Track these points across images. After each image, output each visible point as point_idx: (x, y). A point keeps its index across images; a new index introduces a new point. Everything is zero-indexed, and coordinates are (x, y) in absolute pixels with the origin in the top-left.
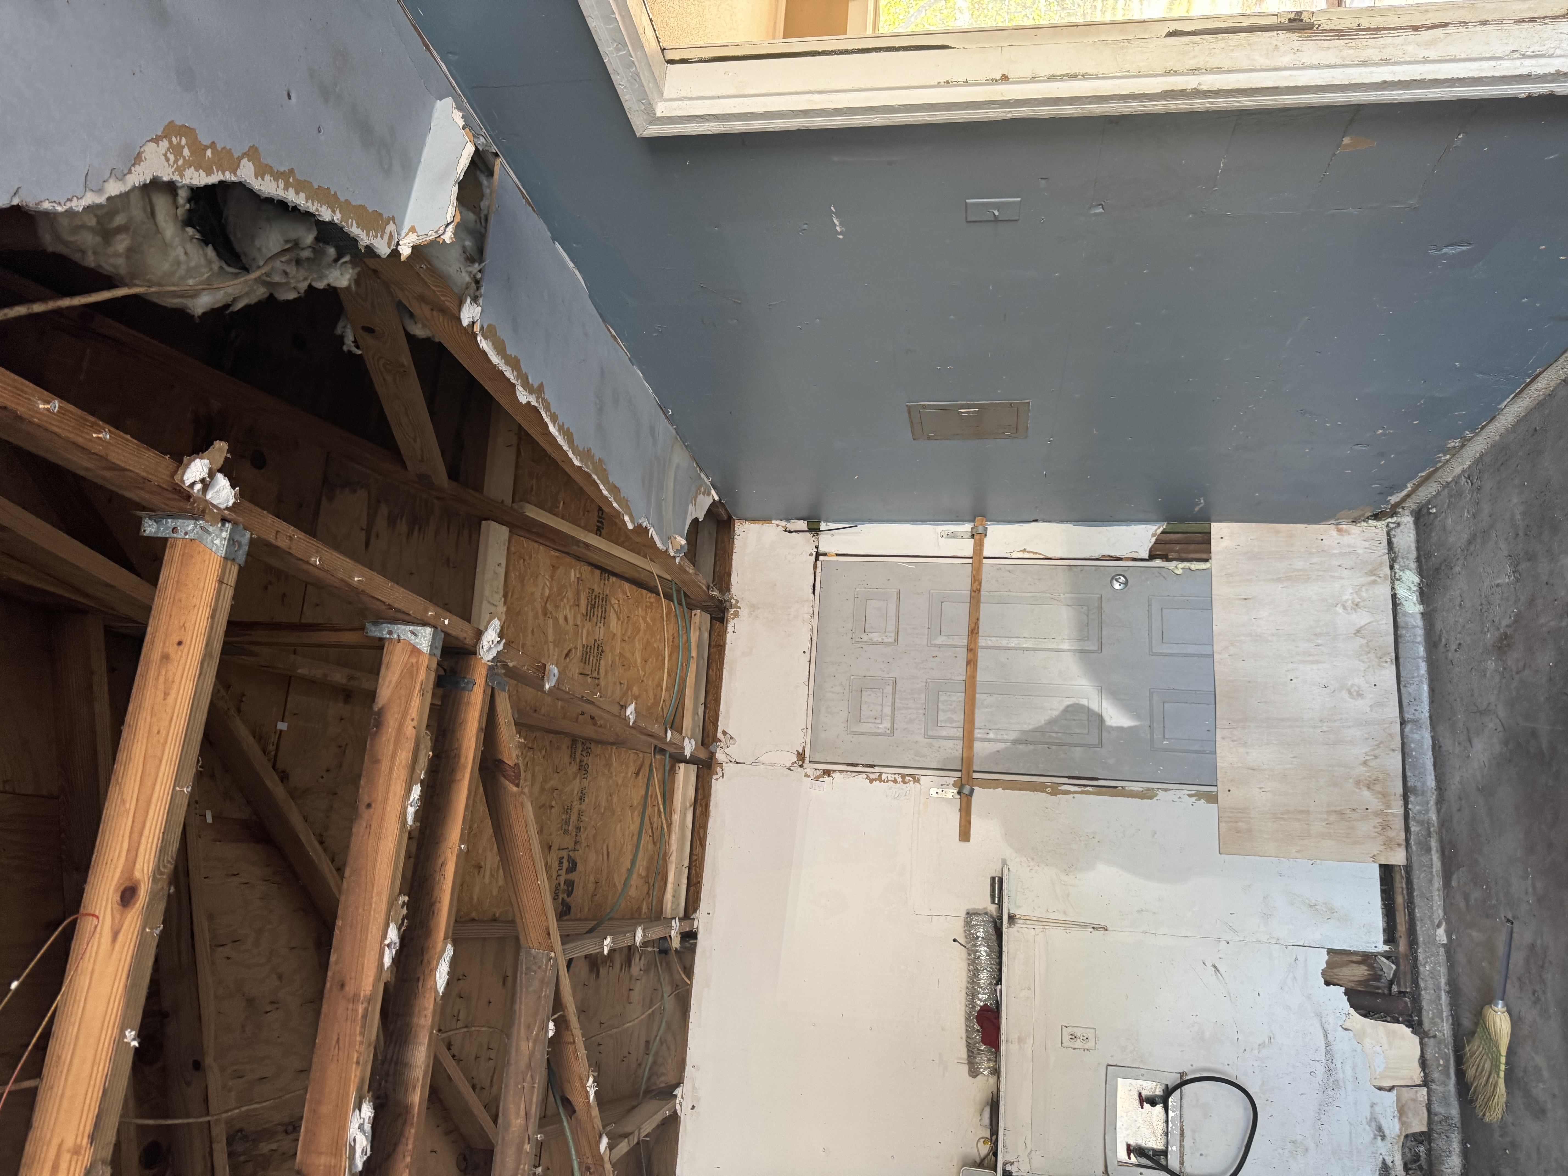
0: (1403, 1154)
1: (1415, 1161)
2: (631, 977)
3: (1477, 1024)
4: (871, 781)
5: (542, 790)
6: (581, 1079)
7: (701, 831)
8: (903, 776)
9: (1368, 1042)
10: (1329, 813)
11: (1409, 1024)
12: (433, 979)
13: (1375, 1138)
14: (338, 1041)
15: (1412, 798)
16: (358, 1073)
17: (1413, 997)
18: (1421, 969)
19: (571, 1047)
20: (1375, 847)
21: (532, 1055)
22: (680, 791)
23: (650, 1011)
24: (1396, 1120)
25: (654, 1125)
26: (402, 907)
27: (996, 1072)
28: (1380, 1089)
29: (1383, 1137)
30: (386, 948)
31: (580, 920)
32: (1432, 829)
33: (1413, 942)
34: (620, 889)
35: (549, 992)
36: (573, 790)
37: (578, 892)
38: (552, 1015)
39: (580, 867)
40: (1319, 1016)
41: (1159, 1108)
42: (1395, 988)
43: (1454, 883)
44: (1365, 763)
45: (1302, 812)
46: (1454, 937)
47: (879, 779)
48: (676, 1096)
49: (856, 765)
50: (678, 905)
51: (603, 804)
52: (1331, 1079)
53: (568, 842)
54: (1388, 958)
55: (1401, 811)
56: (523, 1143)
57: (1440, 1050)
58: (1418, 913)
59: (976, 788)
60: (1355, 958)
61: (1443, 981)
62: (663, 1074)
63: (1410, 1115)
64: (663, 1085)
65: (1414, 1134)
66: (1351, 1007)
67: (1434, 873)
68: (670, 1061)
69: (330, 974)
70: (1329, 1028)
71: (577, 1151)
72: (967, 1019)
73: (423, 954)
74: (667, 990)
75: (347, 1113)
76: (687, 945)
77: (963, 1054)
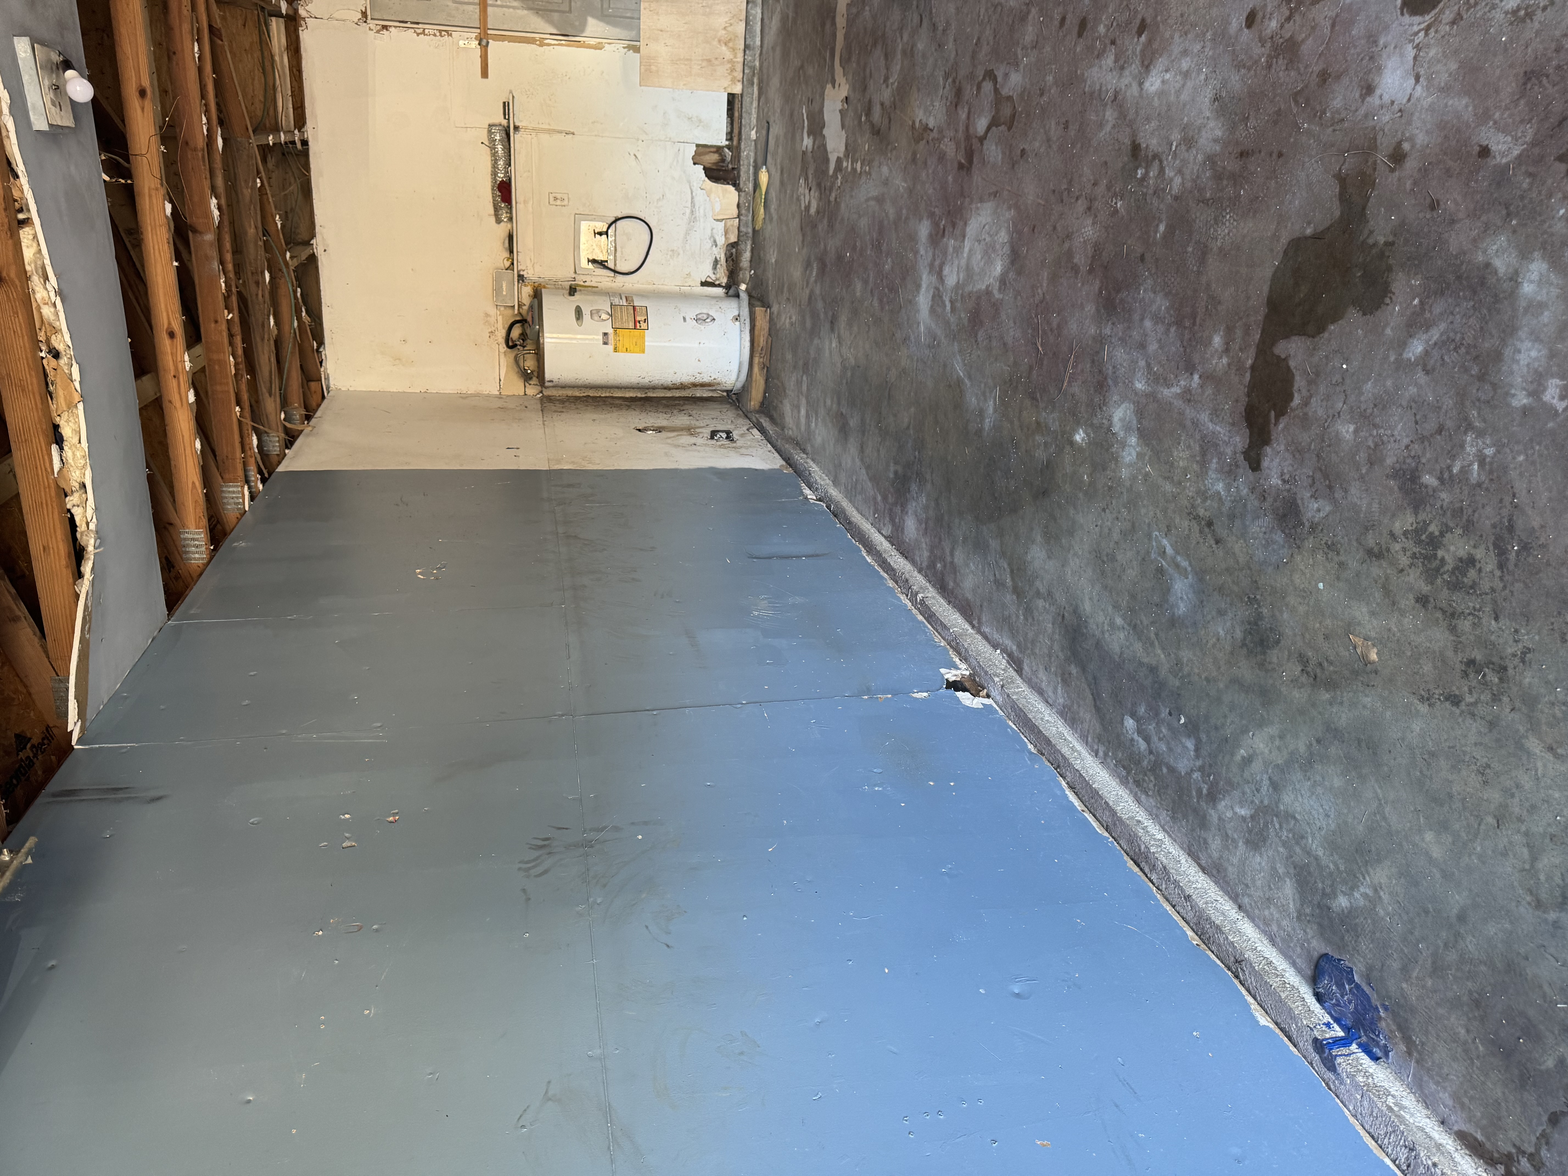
0: (725, 253)
1: (730, 256)
4: (418, 34)
6: (272, 216)
7: (294, 69)
8: (440, 31)
9: (713, 196)
10: (703, 60)
11: (734, 185)
12: (216, 145)
13: (712, 246)
15: (747, 52)
16: (208, 185)
17: (737, 171)
18: (743, 154)
19: (268, 197)
20: (726, 82)
21: (251, 196)
22: (275, 39)
24: (723, 236)
27: (511, 219)
28: (716, 220)
29: (716, 245)
30: (203, 125)
32: (756, 72)
33: (740, 139)
35: (253, 162)
38: (258, 174)
40: (689, 182)
41: (604, 236)
42: (729, 166)
43: (762, 104)
44: (725, 28)
45: (687, 60)
46: (759, 136)
47: (423, 33)
48: (312, 244)
49: (406, 22)
52: (693, 217)
54: (729, 149)
55: (742, 60)
56: (258, 242)
57: (748, 198)
58: (745, 123)
59: (490, 41)
60: (712, 150)
61: (752, 161)
63: (729, 234)
65: (731, 244)
66: (706, 176)
67: (754, 99)
68: (302, 225)
70: (694, 189)
72: (493, 189)
75: (207, 200)
76: (305, 148)
77: (492, 211)
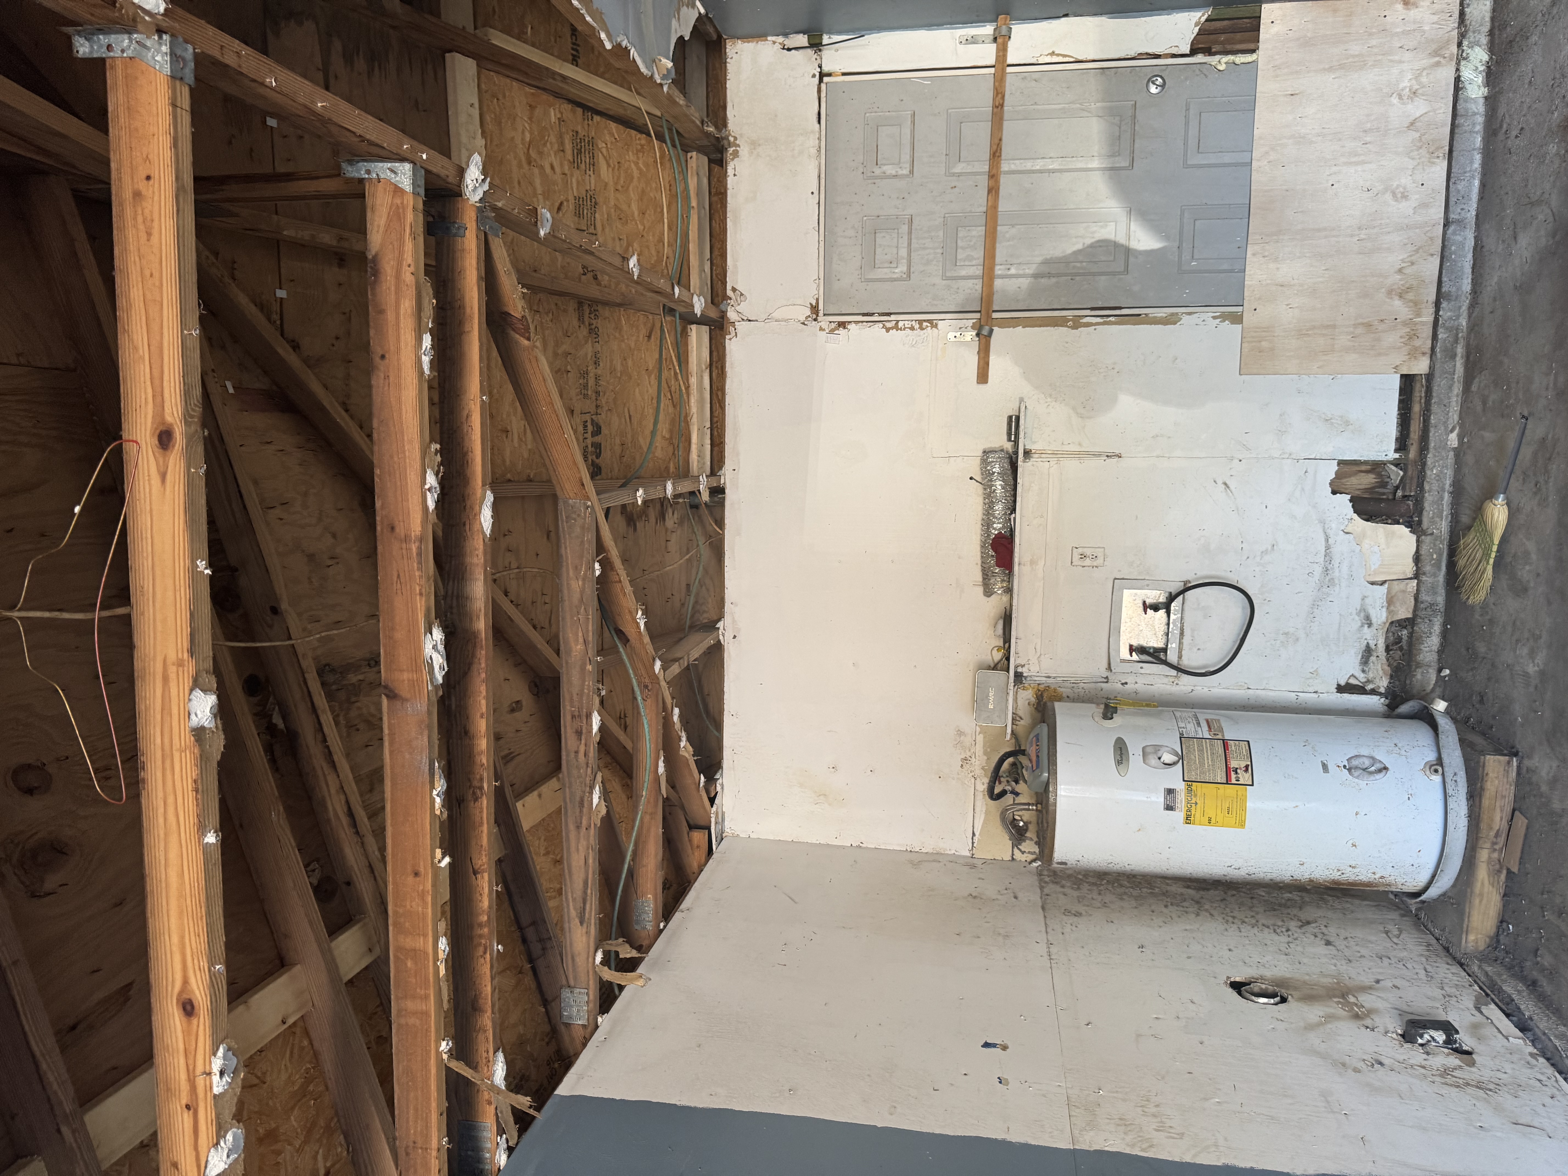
0: (1387, 638)
1: (1397, 643)
2: (667, 530)
3: (1474, 519)
4: (888, 330)
5: (556, 354)
6: (630, 612)
7: (720, 393)
8: (920, 322)
9: (1366, 543)
10: (1356, 326)
11: (1409, 525)
12: (478, 522)
13: (1362, 626)
14: (399, 576)
15: (1444, 304)
16: (423, 602)
17: (1416, 500)
18: (1428, 473)
19: (618, 585)
20: (1398, 358)
21: (582, 592)
22: (694, 354)
23: (687, 557)
24: (1384, 610)
25: (701, 652)
26: (436, 454)
27: (1009, 590)
28: (1373, 583)
29: (1370, 625)
30: (428, 493)
31: (611, 479)
32: (1460, 335)
33: (1424, 448)
34: (645, 450)
35: (591, 536)
36: (586, 354)
37: (606, 454)
38: (597, 556)
39: (604, 430)
40: (1323, 522)
41: (1162, 612)
42: (1400, 493)
43: (1474, 388)
44: (1400, 271)
45: (1328, 326)
46: (1466, 440)
47: (896, 327)
48: (718, 629)
49: (872, 314)
50: (704, 464)
51: (619, 368)
52: (1328, 578)
53: (590, 406)
54: (1396, 465)
55: (1431, 319)
56: (586, 665)
57: (1435, 545)
58: (1433, 420)
59: (995, 329)
60: (1363, 468)
61: (1448, 482)
62: (705, 612)
63: (1398, 604)
64: (706, 622)
65: (1398, 621)
66: (1355, 512)
67: (1456, 380)
68: (711, 600)
69: (378, 518)
70: (1331, 533)
71: (636, 675)
72: (983, 547)
73: (464, 500)
74: (701, 540)
75: (419, 637)
76: (716, 499)
77: (979, 578)
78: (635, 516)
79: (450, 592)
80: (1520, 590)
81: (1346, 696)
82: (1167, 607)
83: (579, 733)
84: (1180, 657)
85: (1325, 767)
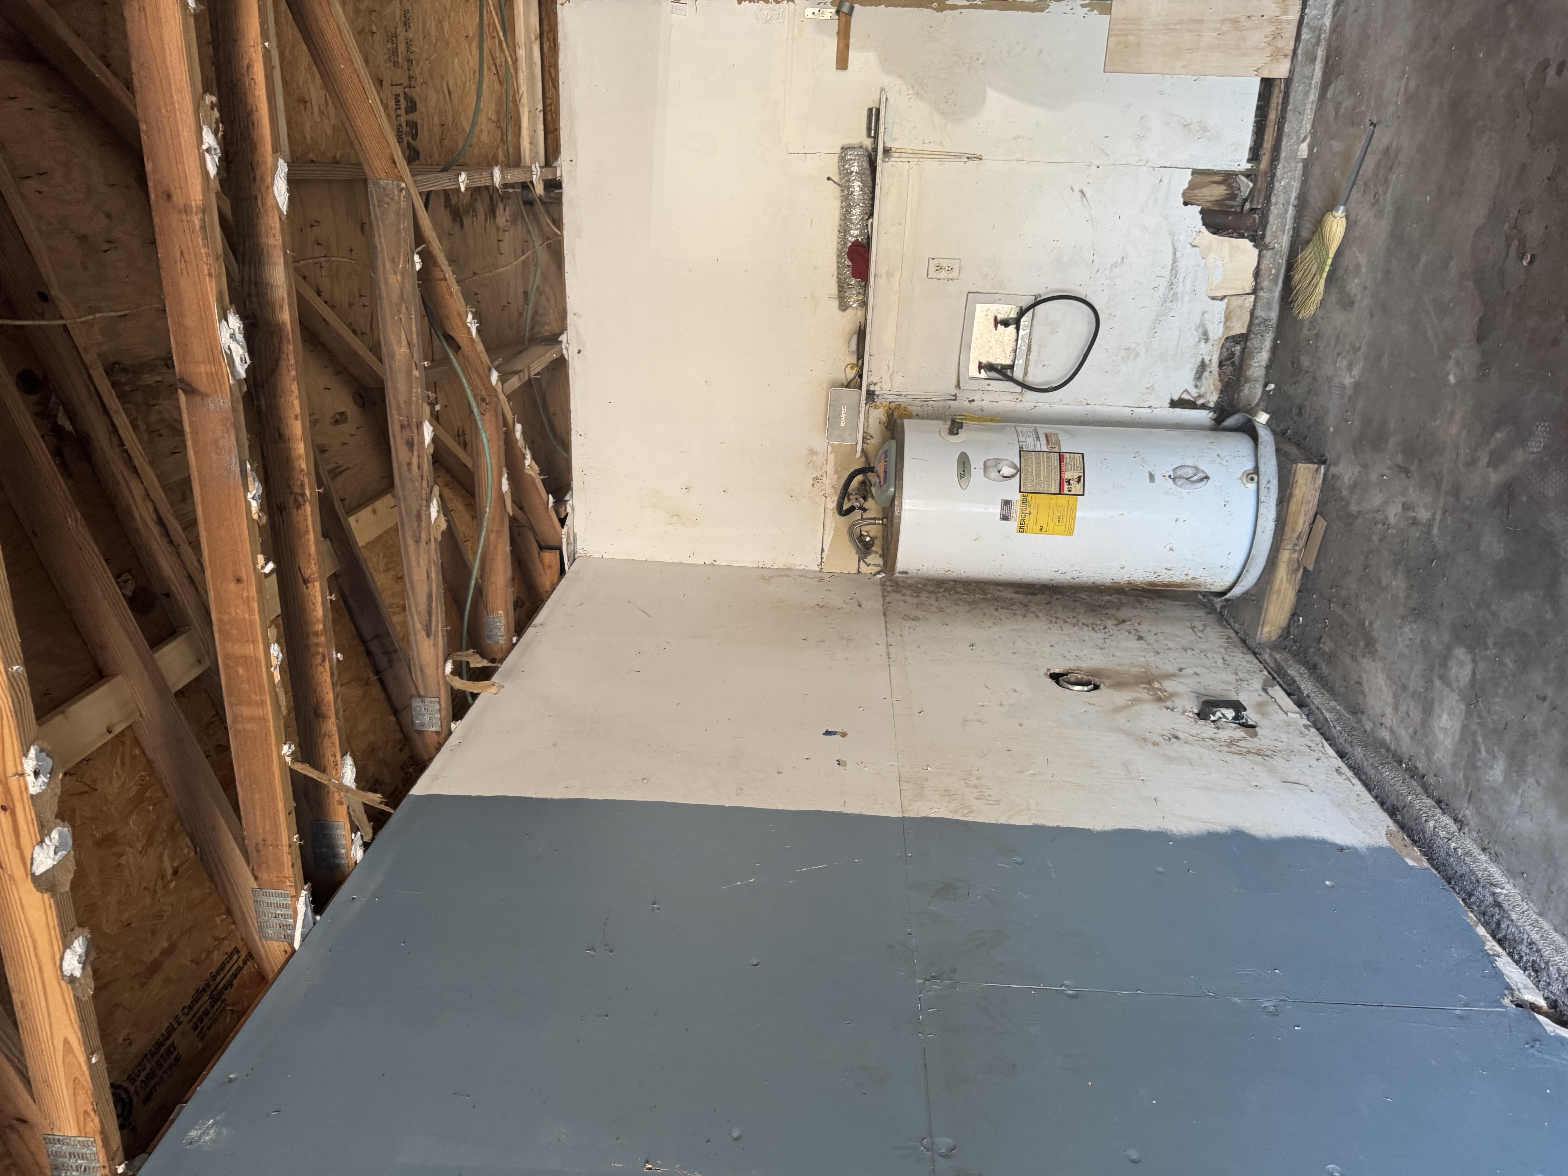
0: (1221, 354)
1: (1229, 359)
2: (498, 228)
3: (1313, 233)
4: (740, 2)
5: (357, 11)
6: (459, 315)
7: (552, 70)
9: (1211, 256)
10: (1223, 21)
11: (1253, 239)
12: (272, 197)
13: (1199, 341)
14: (182, 253)
15: (1311, 2)
16: (214, 285)
17: (1262, 213)
18: (1277, 184)
19: (443, 283)
20: (1260, 60)
21: (402, 288)
22: (522, 20)
23: (523, 258)
24: (1222, 325)
25: (543, 365)
26: (212, 108)
27: (864, 304)
28: (1213, 298)
29: (1207, 340)
30: (207, 155)
31: (431, 165)
32: (1323, 36)
33: (1275, 159)
34: (468, 131)
35: (407, 224)
36: (394, 13)
37: (424, 135)
38: (417, 247)
39: (420, 107)
40: (1172, 234)
41: (1012, 328)
42: (1247, 206)
43: (1329, 94)
45: (1196, 21)
46: (1315, 150)
48: (561, 342)
50: (537, 153)
51: (433, 32)
52: (1172, 292)
53: (401, 76)
54: (1248, 176)
55: (1297, 17)
56: (412, 371)
57: (1274, 260)
58: (1287, 128)
59: (856, 6)
60: (1216, 178)
61: (1294, 195)
62: (546, 323)
63: (1234, 320)
64: (547, 334)
65: (1234, 337)
66: (1204, 224)
67: (1313, 85)
68: (551, 311)
69: (150, 184)
70: (1179, 246)
71: (470, 384)
72: (839, 256)
73: (253, 169)
74: (537, 241)
75: (213, 324)
76: (553, 195)
77: (834, 290)
78: (461, 211)
79: (247, 278)
80: (1347, 303)
81: (1178, 411)
82: (1017, 322)
83: (410, 444)
84: (1026, 374)
85: (1152, 477)
